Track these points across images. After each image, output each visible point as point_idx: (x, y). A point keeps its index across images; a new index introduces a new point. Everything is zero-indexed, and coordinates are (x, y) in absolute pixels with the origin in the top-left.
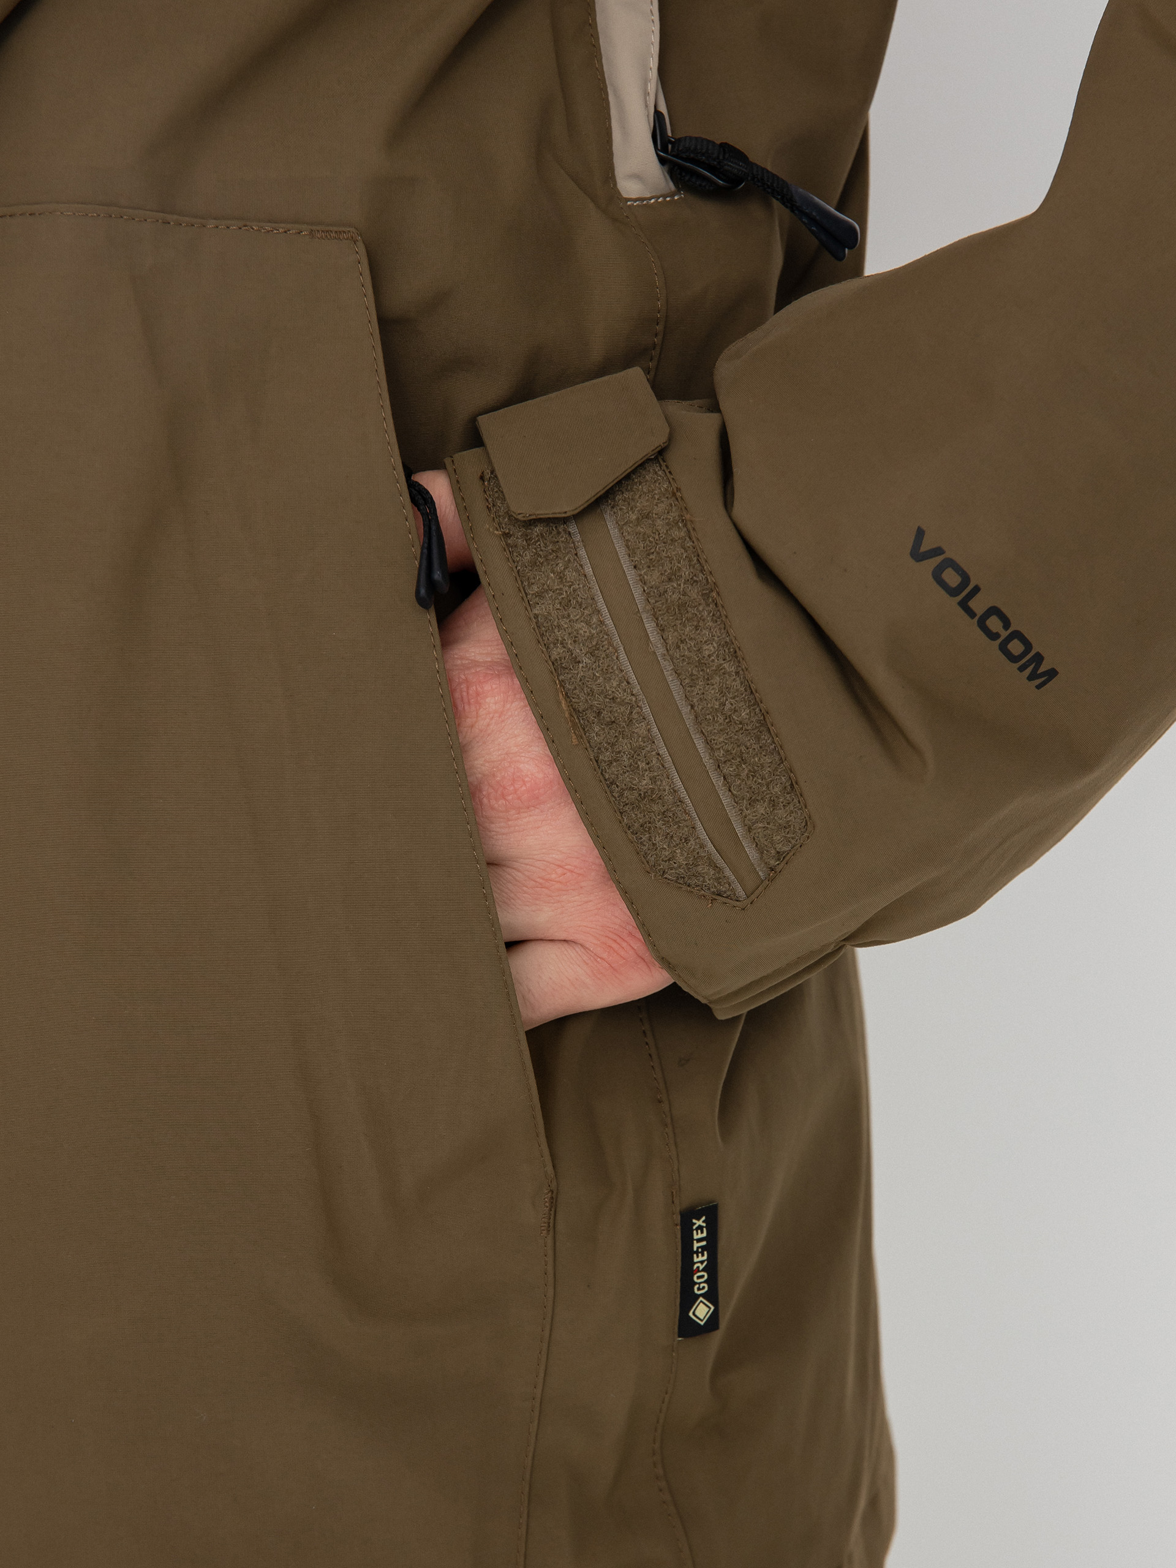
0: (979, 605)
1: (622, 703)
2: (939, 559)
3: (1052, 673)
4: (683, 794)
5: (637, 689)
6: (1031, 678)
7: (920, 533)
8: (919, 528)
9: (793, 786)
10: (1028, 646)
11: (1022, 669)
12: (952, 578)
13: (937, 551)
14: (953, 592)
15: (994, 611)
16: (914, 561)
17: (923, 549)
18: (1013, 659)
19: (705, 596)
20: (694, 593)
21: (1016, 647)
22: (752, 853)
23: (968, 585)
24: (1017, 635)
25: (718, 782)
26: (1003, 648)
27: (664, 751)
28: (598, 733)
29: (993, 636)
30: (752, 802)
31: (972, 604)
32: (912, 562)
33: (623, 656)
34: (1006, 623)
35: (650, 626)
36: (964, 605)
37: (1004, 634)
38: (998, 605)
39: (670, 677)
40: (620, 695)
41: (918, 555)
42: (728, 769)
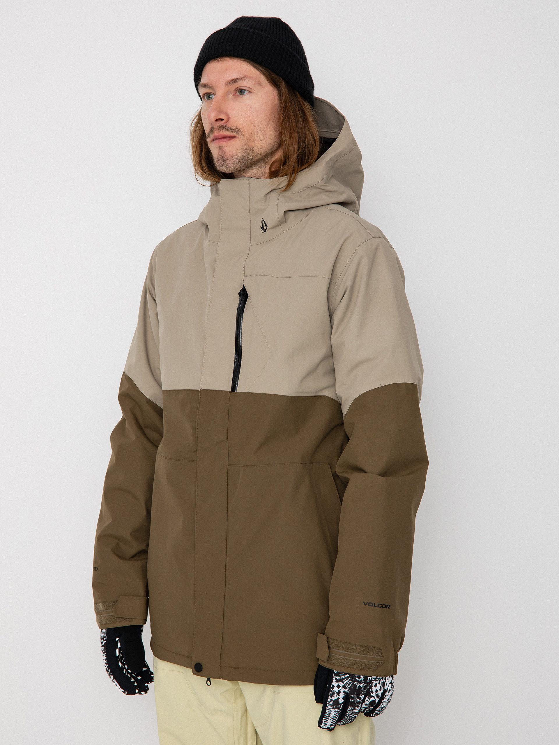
0: (376, 605)
1: (353, 661)
3: (390, 606)
4: (368, 661)
5: (353, 659)
6: (388, 608)
7: (364, 602)
8: (363, 602)
9: (374, 647)
10: (385, 605)
11: (387, 608)
12: (371, 604)
13: (367, 603)
14: (372, 606)
15: (378, 604)
18: (385, 608)
19: (347, 644)
20: (346, 645)
21: (384, 606)
22: (379, 657)
23: (373, 604)
24: (383, 605)
25: (369, 656)
26: (383, 607)
27: (362, 660)
28: (355, 667)
29: (381, 607)
30: (374, 653)
31: (375, 605)
32: (365, 606)
33: (348, 658)
34: (381, 605)
35: (346, 652)
36: (374, 606)
37: (382, 606)
38: (379, 603)
39: (353, 654)
40: (352, 661)
41: (365, 605)
42: (368, 654)
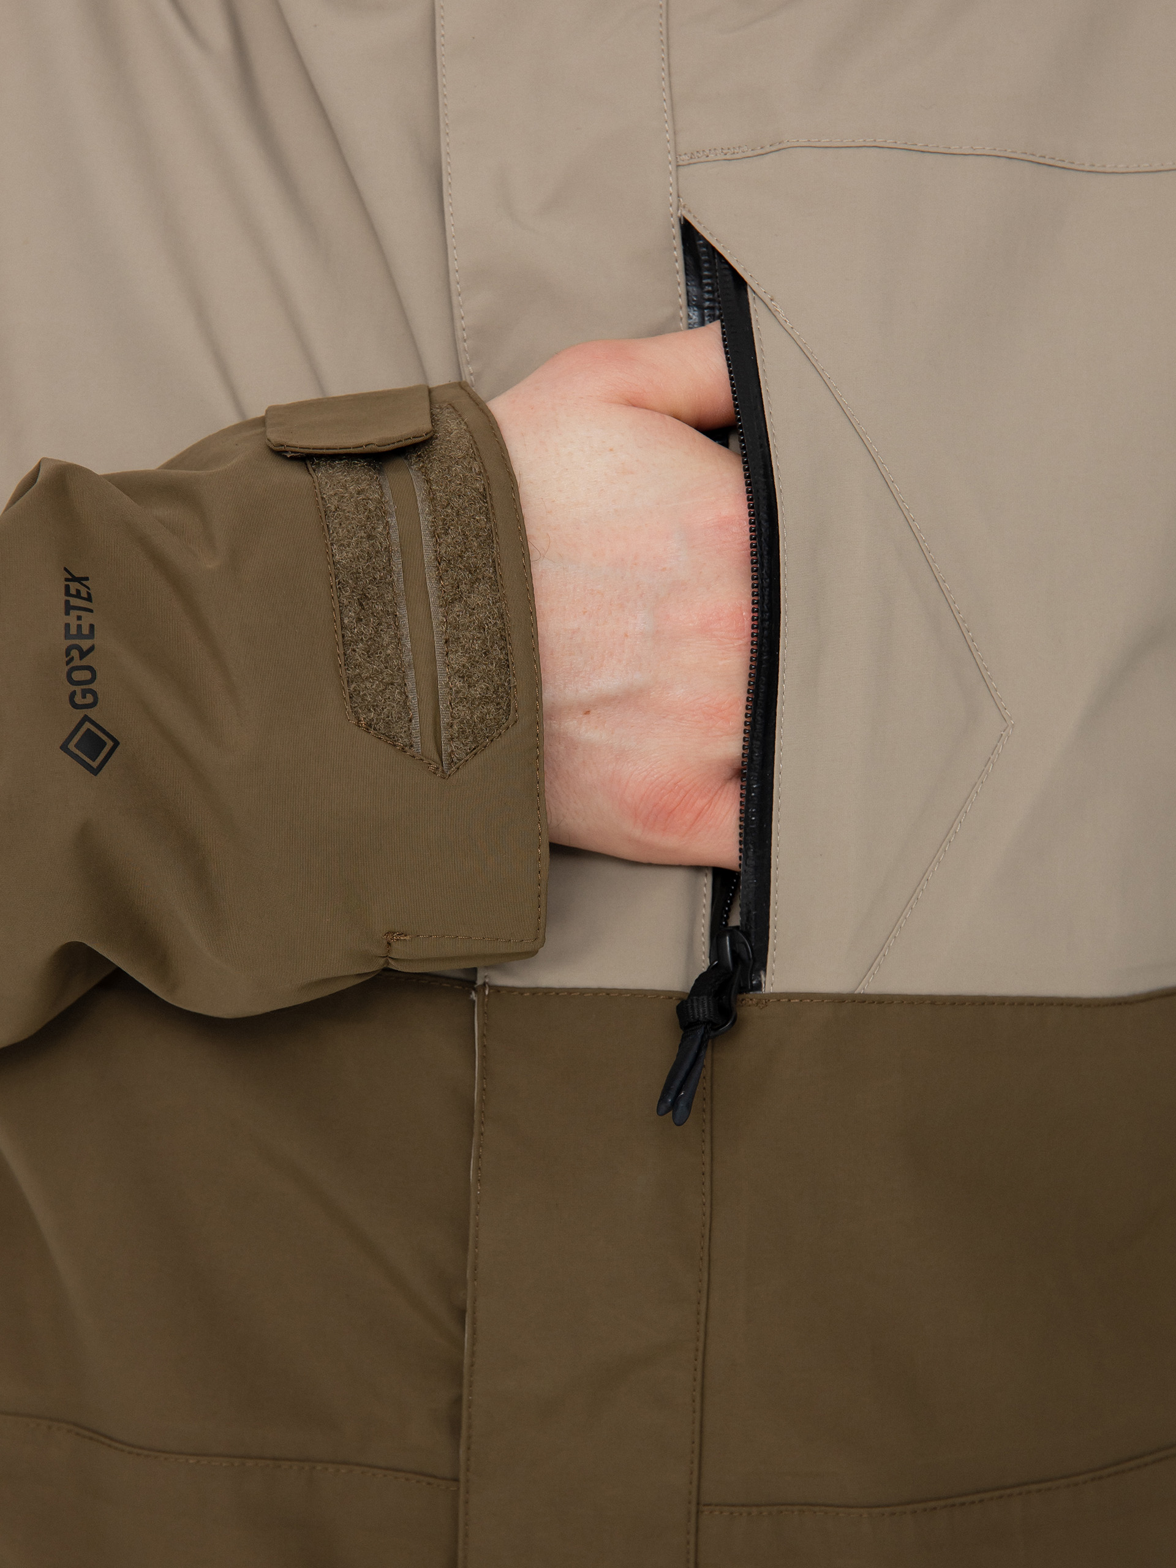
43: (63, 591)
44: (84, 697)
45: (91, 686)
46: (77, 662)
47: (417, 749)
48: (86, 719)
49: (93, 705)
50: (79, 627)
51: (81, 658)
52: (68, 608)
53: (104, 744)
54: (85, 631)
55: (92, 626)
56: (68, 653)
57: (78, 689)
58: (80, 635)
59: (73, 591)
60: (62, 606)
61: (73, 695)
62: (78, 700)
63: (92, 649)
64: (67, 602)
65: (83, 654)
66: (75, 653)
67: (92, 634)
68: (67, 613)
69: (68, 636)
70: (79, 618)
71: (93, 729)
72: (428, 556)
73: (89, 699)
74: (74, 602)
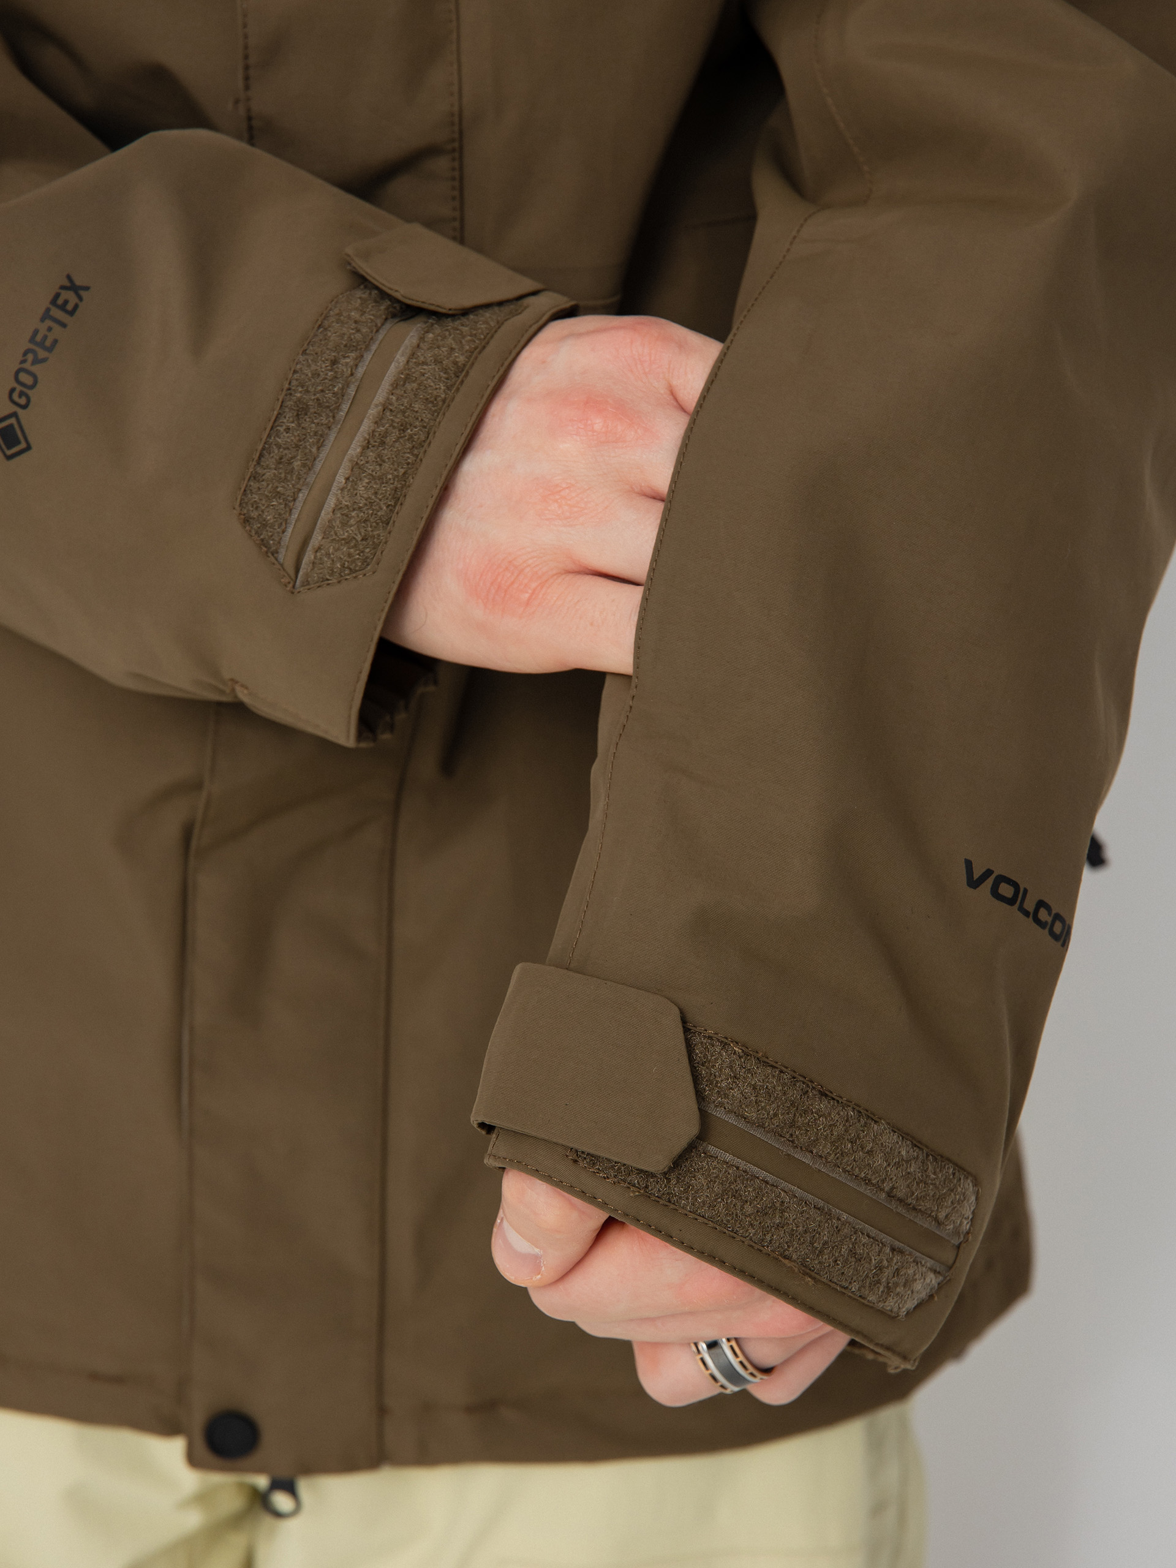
0: (1030, 904)
2: (990, 881)
7: (969, 864)
8: (965, 859)
12: (1006, 890)
13: (989, 873)
14: (1011, 902)
16: (972, 889)
17: (976, 876)
23: (1020, 891)
31: (1026, 905)
32: (971, 890)
36: (1021, 909)
41: (974, 883)
43: (50, 297)
44: (20, 396)
45: (29, 392)
46: (27, 366)
47: (281, 557)
48: (14, 415)
49: (24, 407)
50: (45, 337)
51: (33, 363)
52: (46, 316)
53: (19, 443)
54: (48, 343)
55: (55, 341)
56: (25, 354)
57: (19, 388)
58: (41, 345)
59: (60, 301)
60: (41, 311)
61: (12, 390)
62: (15, 396)
63: (44, 360)
64: (48, 310)
65: (36, 361)
66: (30, 357)
67: (50, 349)
68: (42, 320)
69: (32, 340)
70: (50, 329)
71: (16, 426)
72: (380, 397)
73: (23, 401)
74: (56, 313)
